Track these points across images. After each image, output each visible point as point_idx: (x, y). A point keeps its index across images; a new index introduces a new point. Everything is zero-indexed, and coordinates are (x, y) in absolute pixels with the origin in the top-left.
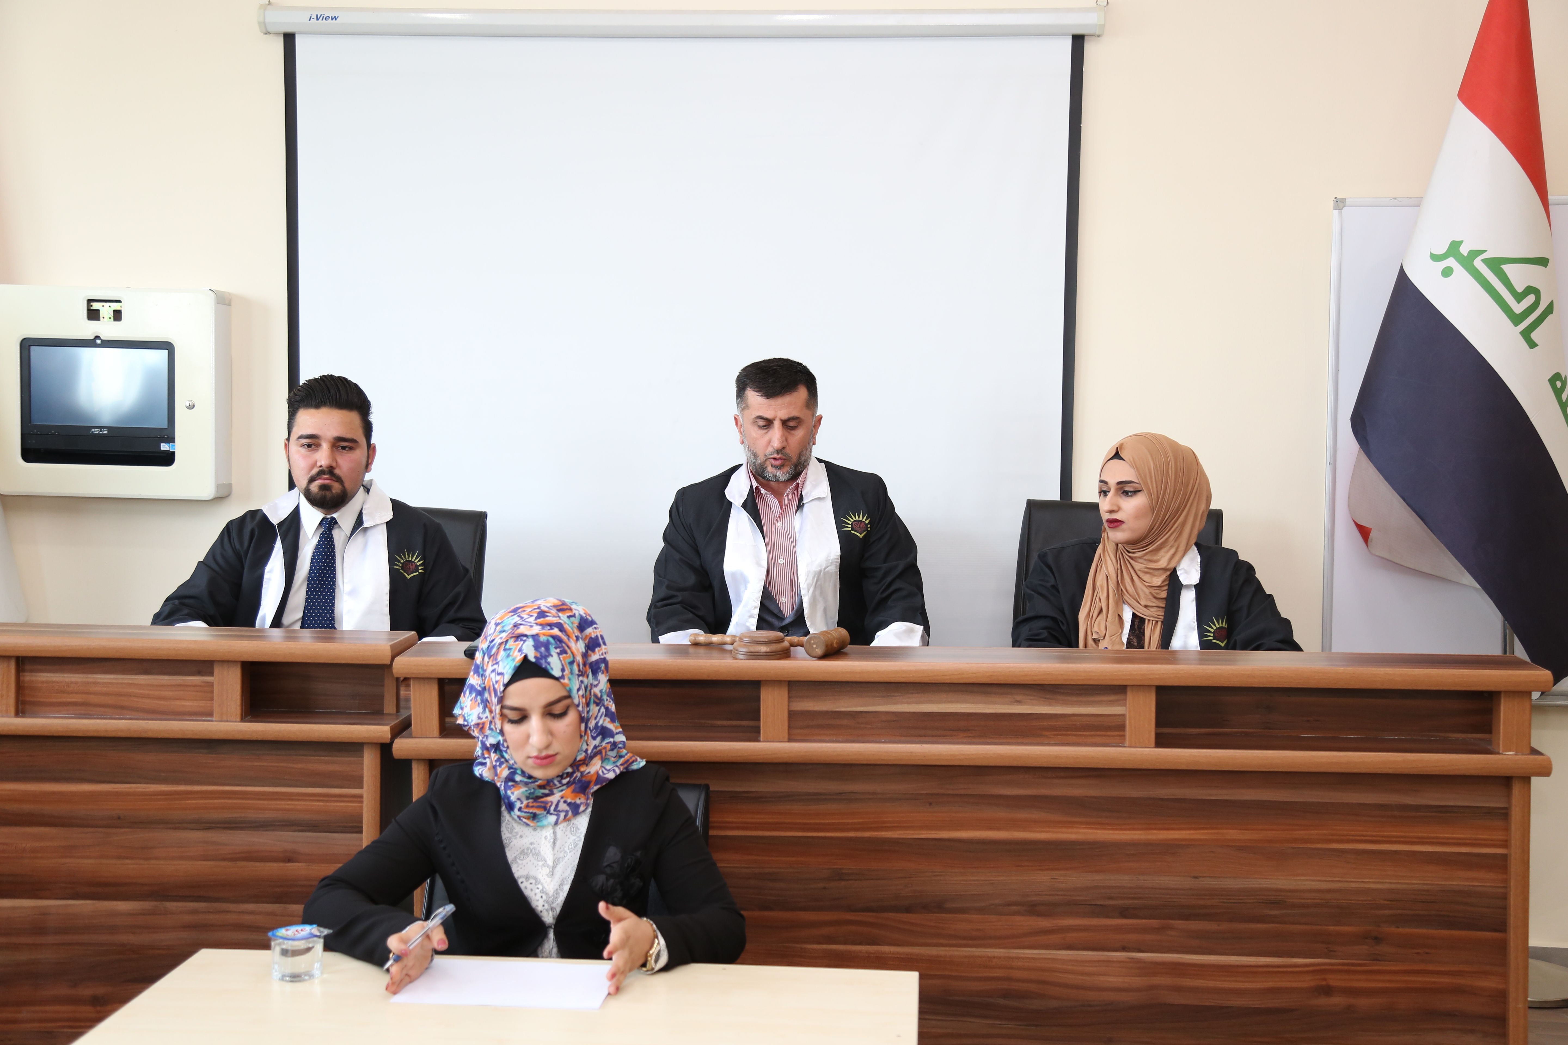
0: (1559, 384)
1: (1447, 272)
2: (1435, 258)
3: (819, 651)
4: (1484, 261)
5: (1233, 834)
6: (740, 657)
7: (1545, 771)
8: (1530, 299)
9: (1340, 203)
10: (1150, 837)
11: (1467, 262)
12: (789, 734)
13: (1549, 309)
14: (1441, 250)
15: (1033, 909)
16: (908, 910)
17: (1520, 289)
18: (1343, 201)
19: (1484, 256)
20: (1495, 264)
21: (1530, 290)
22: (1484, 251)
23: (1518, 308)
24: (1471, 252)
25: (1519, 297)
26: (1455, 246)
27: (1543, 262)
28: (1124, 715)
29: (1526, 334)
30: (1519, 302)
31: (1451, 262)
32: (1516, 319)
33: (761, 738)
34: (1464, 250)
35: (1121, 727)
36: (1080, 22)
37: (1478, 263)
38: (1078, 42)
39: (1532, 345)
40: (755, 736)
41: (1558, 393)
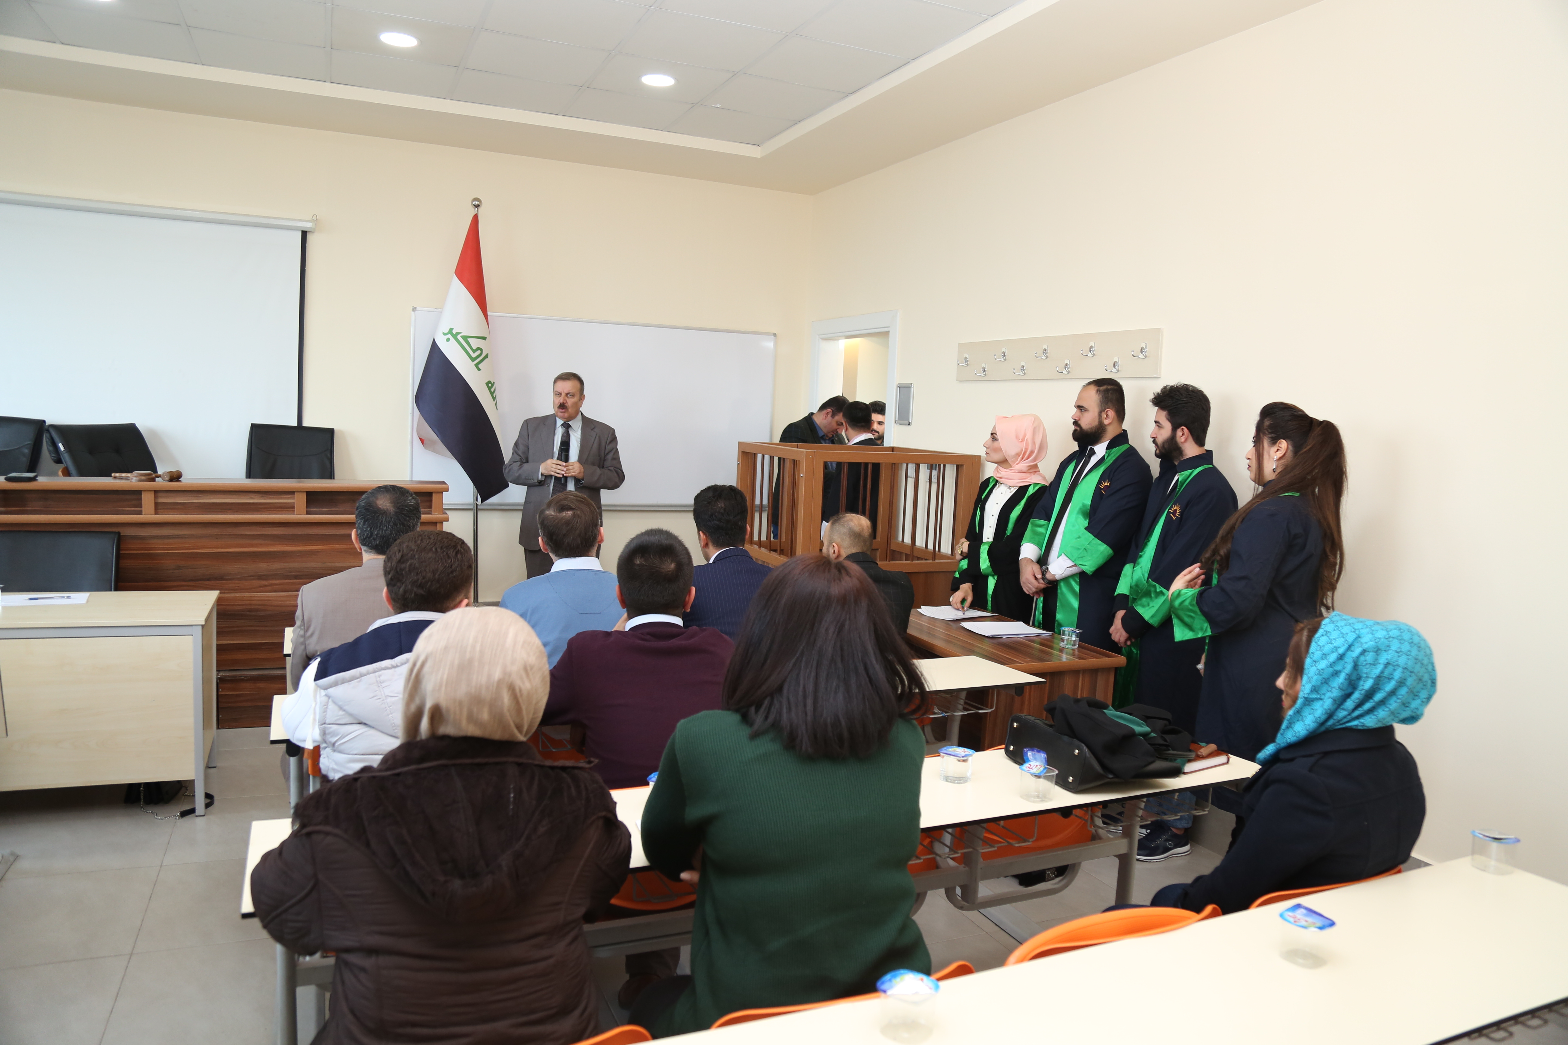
0: (490, 385)
1: (448, 340)
2: (444, 334)
3: (167, 479)
4: (461, 336)
5: (337, 546)
6: (133, 481)
7: (447, 520)
8: (479, 352)
9: (414, 309)
10: (306, 549)
11: (455, 336)
12: (155, 512)
13: (487, 356)
14: (447, 331)
15: (260, 577)
16: (208, 580)
17: (474, 348)
18: (416, 308)
19: (461, 335)
20: (465, 338)
21: (478, 349)
22: (460, 333)
23: (474, 355)
24: (457, 333)
25: (474, 351)
26: (451, 330)
27: (484, 338)
28: (294, 503)
29: (477, 365)
30: (474, 353)
31: (449, 336)
32: (473, 359)
33: (143, 514)
34: (454, 332)
35: (293, 507)
36: (307, 226)
37: (459, 337)
38: (304, 234)
39: (479, 369)
40: (140, 513)
41: (490, 388)
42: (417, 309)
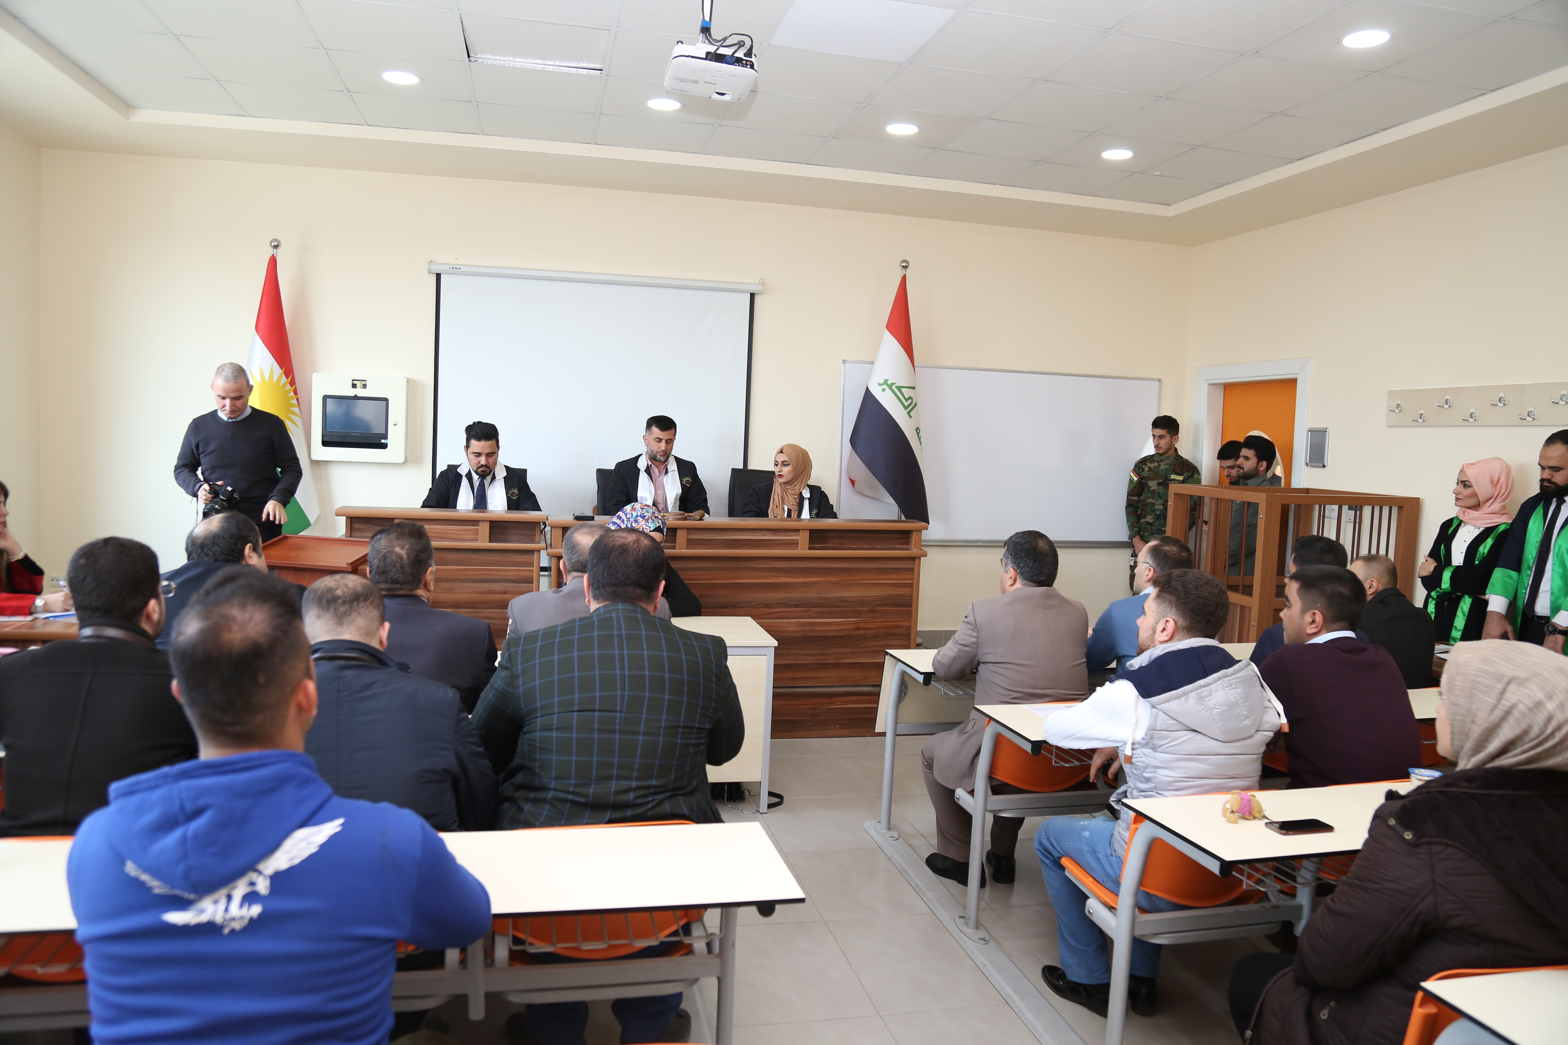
0: (918, 431)
1: (884, 390)
2: (880, 385)
4: (896, 387)
5: (831, 579)
7: (925, 556)
8: (910, 401)
9: (844, 362)
10: (805, 580)
11: (890, 387)
12: (687, 547)
13: (915, 405)
14: (881, 381)
15: (767, 606)
16: (725, 607)
17: (906, 397)
18: (845, 360)
19: (895, 385)
20: (899, 388)
21: (910, 398)
22: (895, 384)
23: (906, 404)
24: (891, 383)
25: (907, 400)
26: (886, 381)
27: (913, 388)
28: (798, 540)
29: (909, 413)
30: (906, 402)
31: (885, 386)
32: (906, 408)
33: (677, 548)
34: (889, 383)
35: (797, 544)
36: (753, 289)
37: (894, 387)
38: (752, 296)
39: (911, 417)
40: (674, 548)
41: (918, 434)
42: (847, 361)
